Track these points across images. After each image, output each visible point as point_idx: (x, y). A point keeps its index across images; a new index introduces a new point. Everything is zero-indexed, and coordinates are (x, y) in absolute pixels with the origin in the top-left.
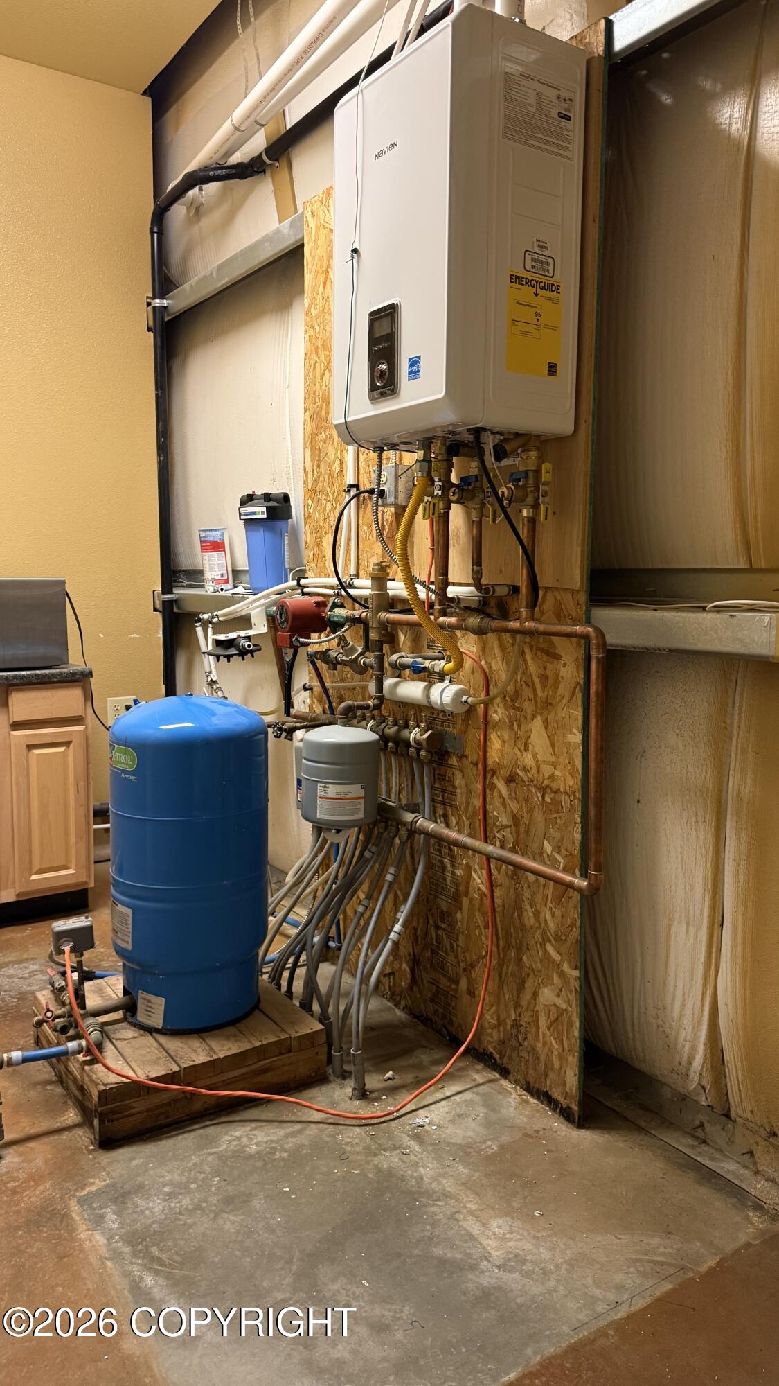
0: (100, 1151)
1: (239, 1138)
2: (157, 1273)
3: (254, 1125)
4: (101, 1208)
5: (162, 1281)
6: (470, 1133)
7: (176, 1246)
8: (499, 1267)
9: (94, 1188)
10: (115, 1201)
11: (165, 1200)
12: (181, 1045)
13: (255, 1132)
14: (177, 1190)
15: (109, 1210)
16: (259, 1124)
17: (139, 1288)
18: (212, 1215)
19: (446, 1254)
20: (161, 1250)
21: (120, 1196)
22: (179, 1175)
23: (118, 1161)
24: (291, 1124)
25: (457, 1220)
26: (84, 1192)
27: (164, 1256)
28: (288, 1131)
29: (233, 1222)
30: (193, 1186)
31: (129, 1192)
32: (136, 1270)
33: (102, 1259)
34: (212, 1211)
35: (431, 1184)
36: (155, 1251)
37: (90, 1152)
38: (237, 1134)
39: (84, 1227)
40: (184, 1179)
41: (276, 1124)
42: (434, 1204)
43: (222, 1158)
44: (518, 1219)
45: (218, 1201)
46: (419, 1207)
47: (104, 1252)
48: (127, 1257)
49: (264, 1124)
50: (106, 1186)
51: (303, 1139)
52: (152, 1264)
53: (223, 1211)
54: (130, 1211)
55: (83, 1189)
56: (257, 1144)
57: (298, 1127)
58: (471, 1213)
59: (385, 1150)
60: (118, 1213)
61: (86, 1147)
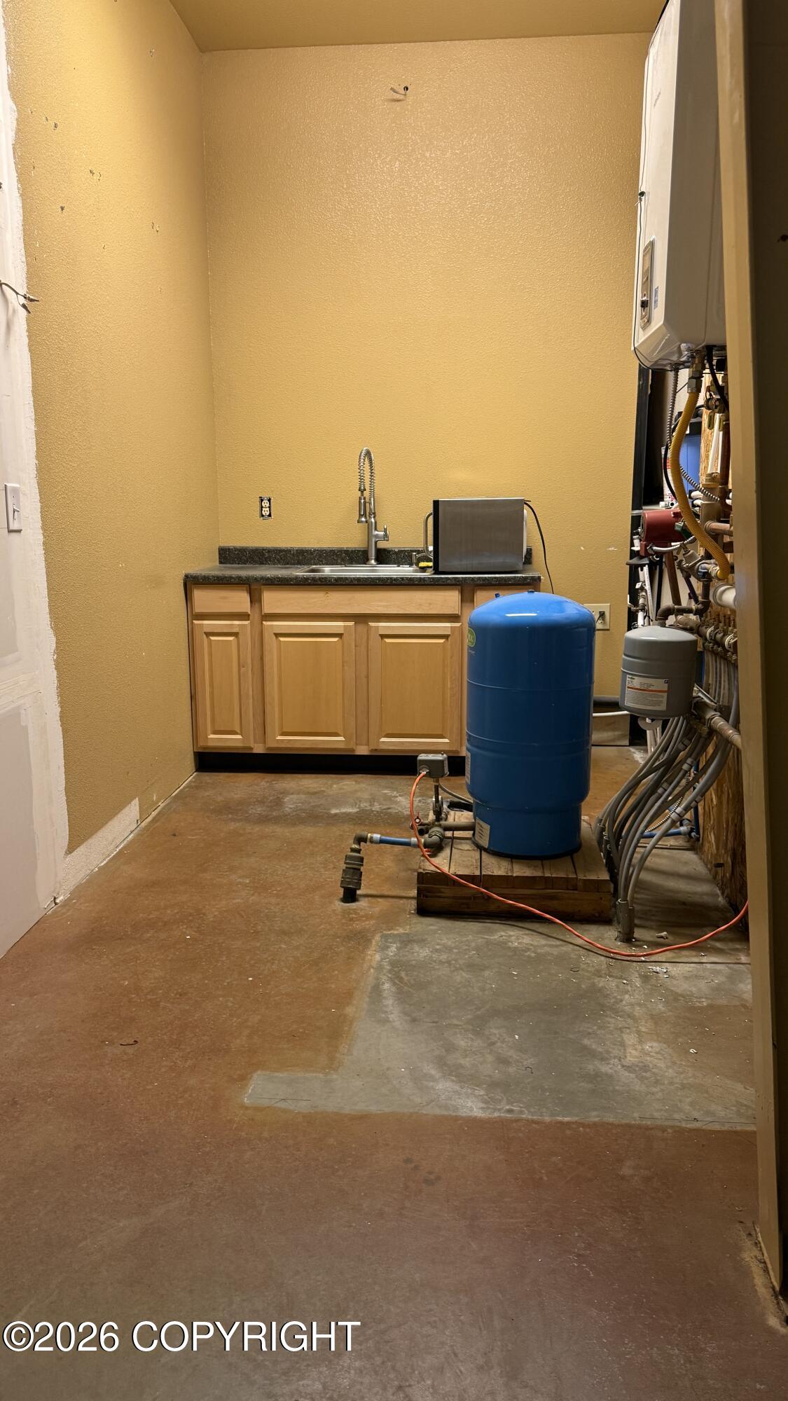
0: (417, 915)
1: (510, 936)
2: (395, 984)
3: (527, 932)
4: (391, 943)
5: (393, 989)
6: (694, 989)
7: (417, 976)
8: (623, 1066)
9: (396, 932)
10: (402, 942)
11: (432, 952)
12: (493, 862)
13: (525, 936)
14: (444, 949)
15: (395, 945)
16: (533, 933)
17: (379, 987)
18: (453, 969)
19: (591, 1045)
20: (407, 975)
21: (406, 941)
22: (452, 942)
23: (422, 923)
24: (554, 940)
25: (622, 1032)
26: (389, 932)
27: (406, 978)
28: (550, 943)
29: (462, 977)
30: (455, 951)
31: (414, 941)
32: (384, 978)
33: (371, 967)
34: (455, 967)
35: (625, 1006)
36: (403, 974)
37: (410, 913)
38: (512, 933)
39: (374, 949)
40: (453, 945)
41: (544, 936)
42: (614, 1018)
43: (488, 943)
44: (673, 1048)
45: (464, 963)
46: (602, 1015)
47: (374, 964)
48: (385, 971)
49: (536, 934)
50: (404, 934)
51: (555, 951)
52: (396, 979)
53: (461, 969)
54: (407, 950)
55: (389, 930)
56: (519, 943)
57: (558, 943)
58: (639, 1032)
59: (610, 976)
60: (398, 949)
61: (410, 910)
